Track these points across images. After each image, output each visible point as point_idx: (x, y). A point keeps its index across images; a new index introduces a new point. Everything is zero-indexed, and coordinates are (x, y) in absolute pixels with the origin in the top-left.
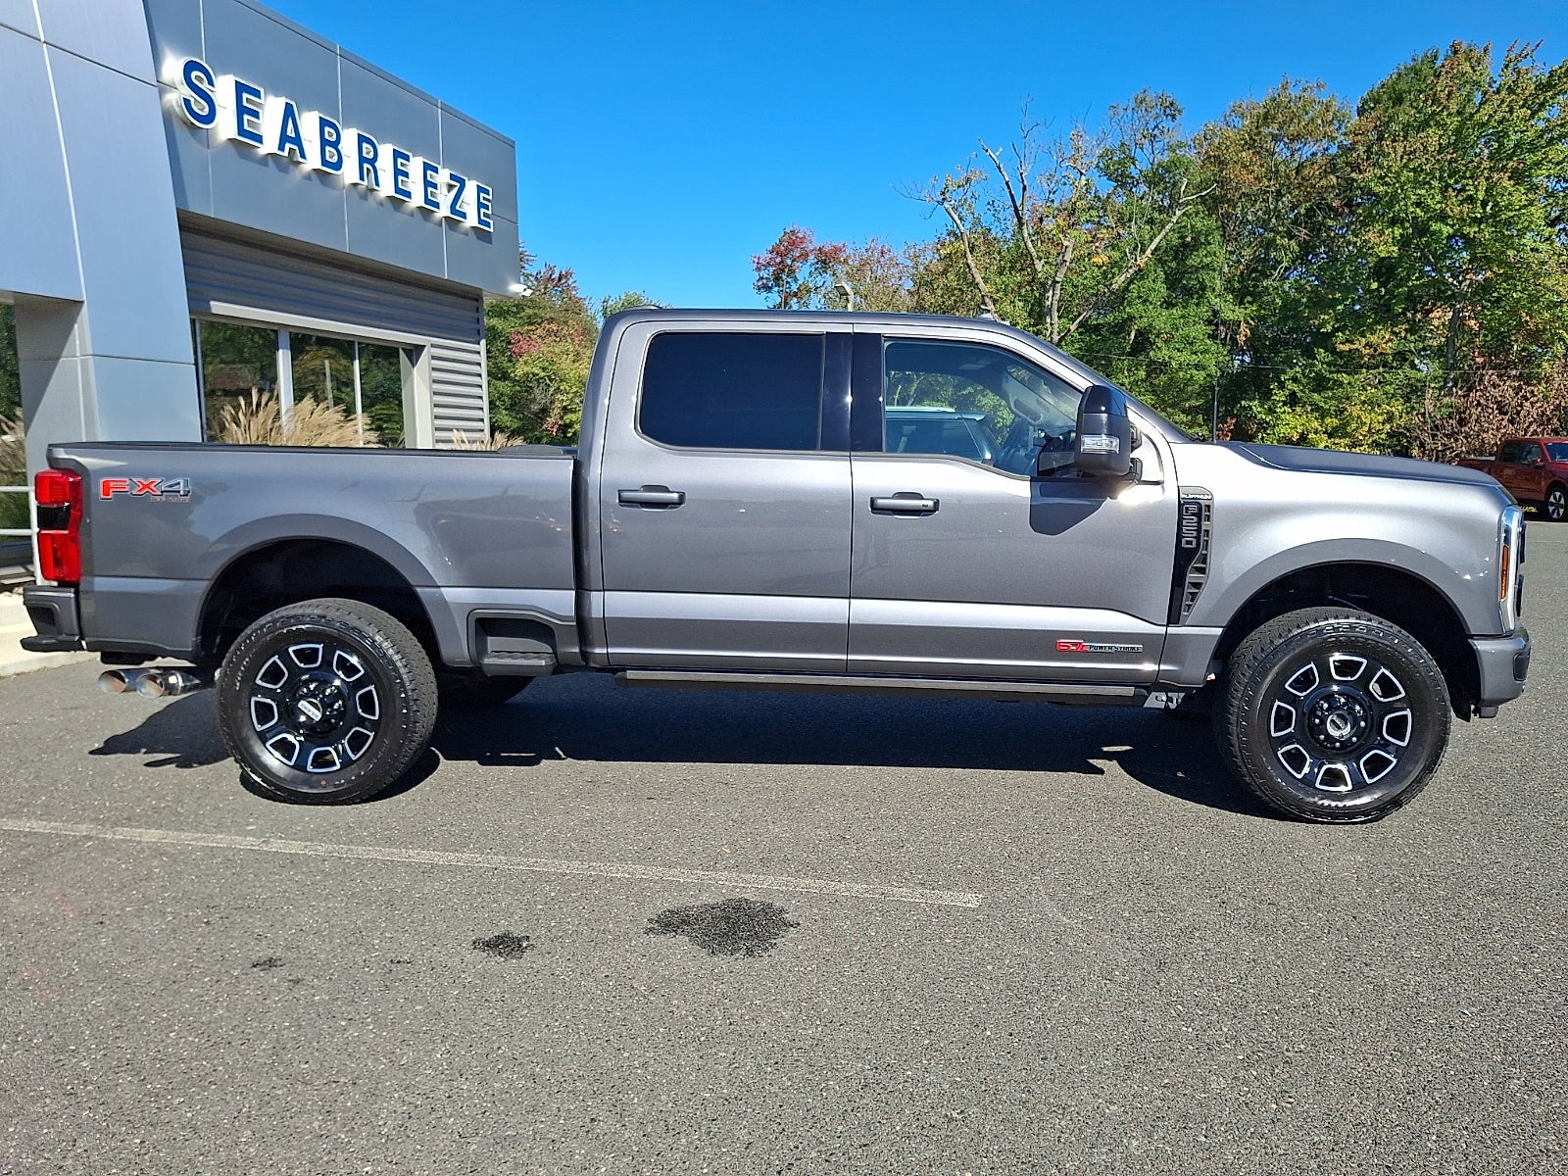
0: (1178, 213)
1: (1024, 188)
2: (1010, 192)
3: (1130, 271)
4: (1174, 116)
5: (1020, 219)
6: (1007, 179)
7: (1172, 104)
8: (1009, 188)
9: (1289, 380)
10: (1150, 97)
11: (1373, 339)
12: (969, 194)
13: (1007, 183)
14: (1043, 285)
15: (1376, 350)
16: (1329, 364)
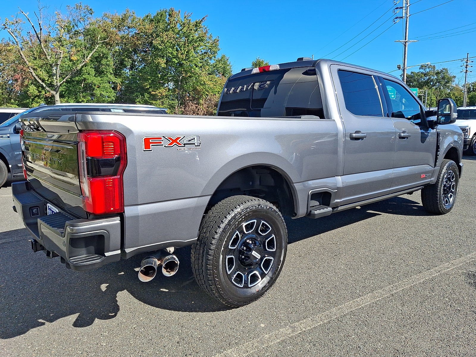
0: (97, 46)
1: (41, 29)
2: (34, 30)
3: (83, 63)
4: (91, 14)
5: (40, 41)
6: (33, 25)
7: (91, 10)
8: (34, 28)
9: (138, 102)
10: (83, 6)
11: (160, 91)
12: (18, 28)
13: (33, 26)
14: (51, 65)
15: (162, 94)
16: (149, 98)
